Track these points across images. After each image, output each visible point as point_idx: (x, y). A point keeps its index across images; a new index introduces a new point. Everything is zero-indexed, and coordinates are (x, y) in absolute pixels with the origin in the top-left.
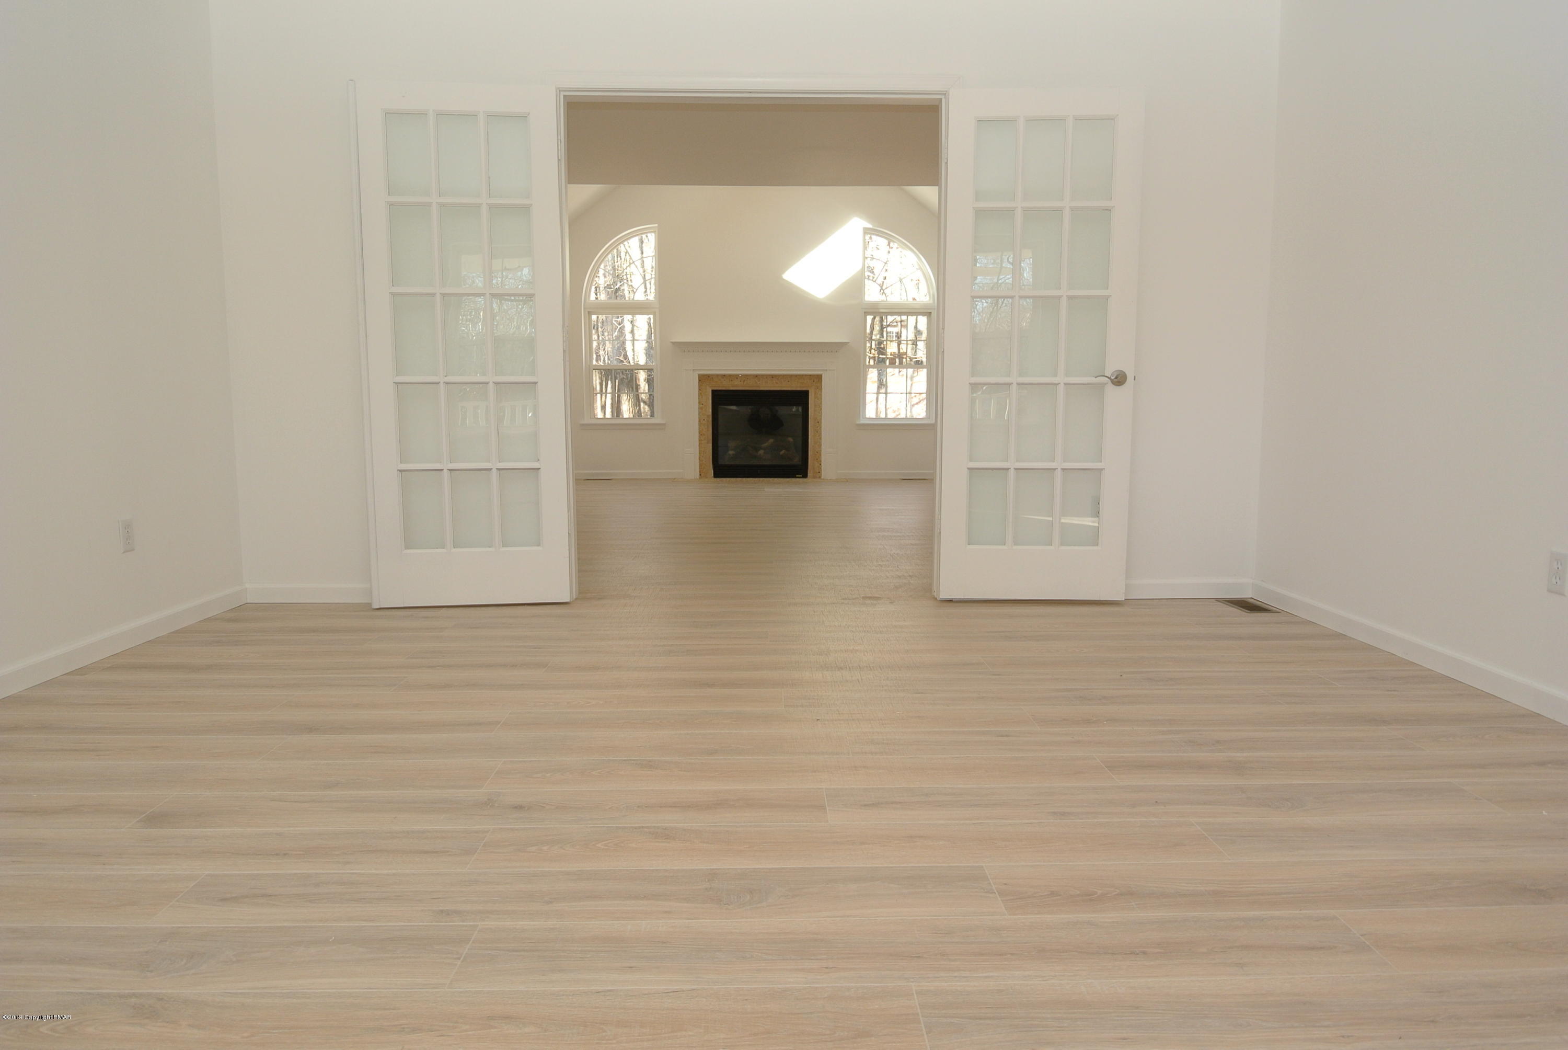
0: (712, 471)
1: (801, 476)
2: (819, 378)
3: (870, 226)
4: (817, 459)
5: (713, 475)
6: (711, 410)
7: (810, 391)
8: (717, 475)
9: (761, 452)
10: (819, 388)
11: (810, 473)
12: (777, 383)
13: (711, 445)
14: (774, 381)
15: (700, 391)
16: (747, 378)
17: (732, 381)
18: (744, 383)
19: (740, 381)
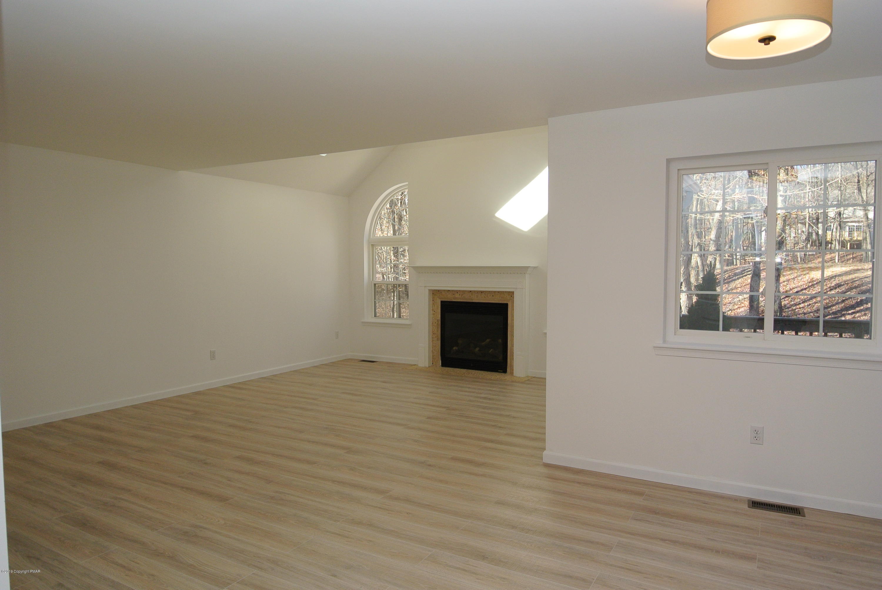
0: (441, 362)
1: (503, 371)
2: (511, 294)
4: (512, 360)
5: (441, 365)
6: (440, 316)
7: (509, 304)
8: (444, 364)
9: (477, 349)
10: (514, 302)
11: (509, 370)
12: (485, 297)
13: (439, 342)
14: (483, 296)
15: (433, 302)
16: (464, 293)
17: (454, 294)
18: (462, 296)
19: (460, 295)
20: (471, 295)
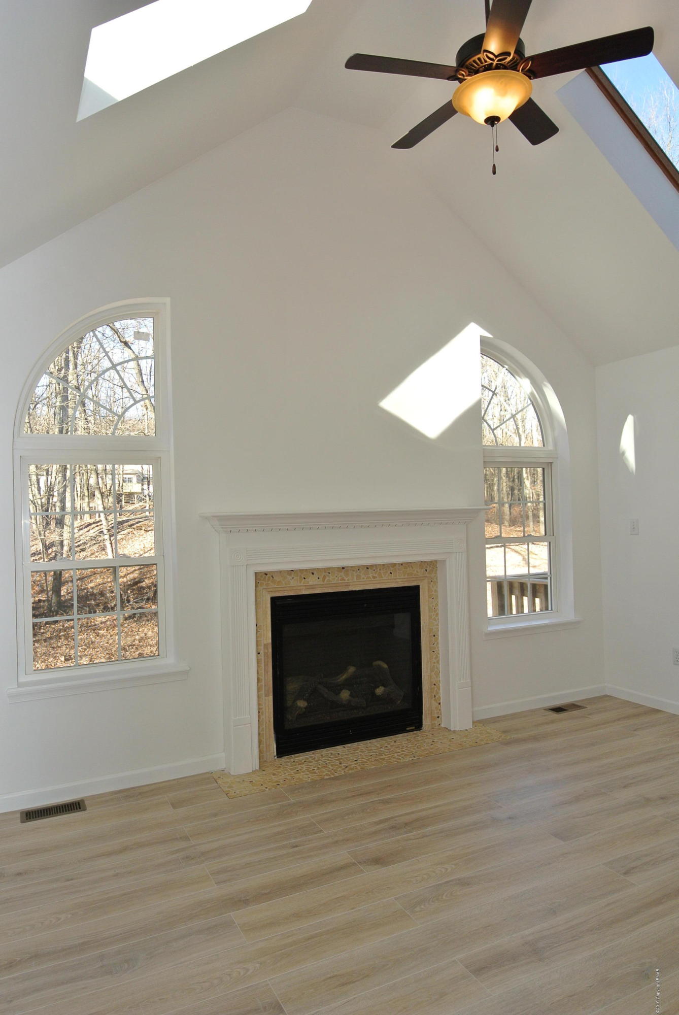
0: (275, 746)
1: (414, 728)
2: (435, 565)
3: (487, 334)
4: (435, 696)
5: (275, 754)
7: (420, 587)
8: (283, 751)
9: (345, 695)
10: (432, 581)
11: (426, 722)
12: (374, 577)
13: (272, 697)
14: (371, 575)
16: (329, 573)
17: (304, 578)
18: (323, 582)
19: (319, 578)
20: (344, 576)
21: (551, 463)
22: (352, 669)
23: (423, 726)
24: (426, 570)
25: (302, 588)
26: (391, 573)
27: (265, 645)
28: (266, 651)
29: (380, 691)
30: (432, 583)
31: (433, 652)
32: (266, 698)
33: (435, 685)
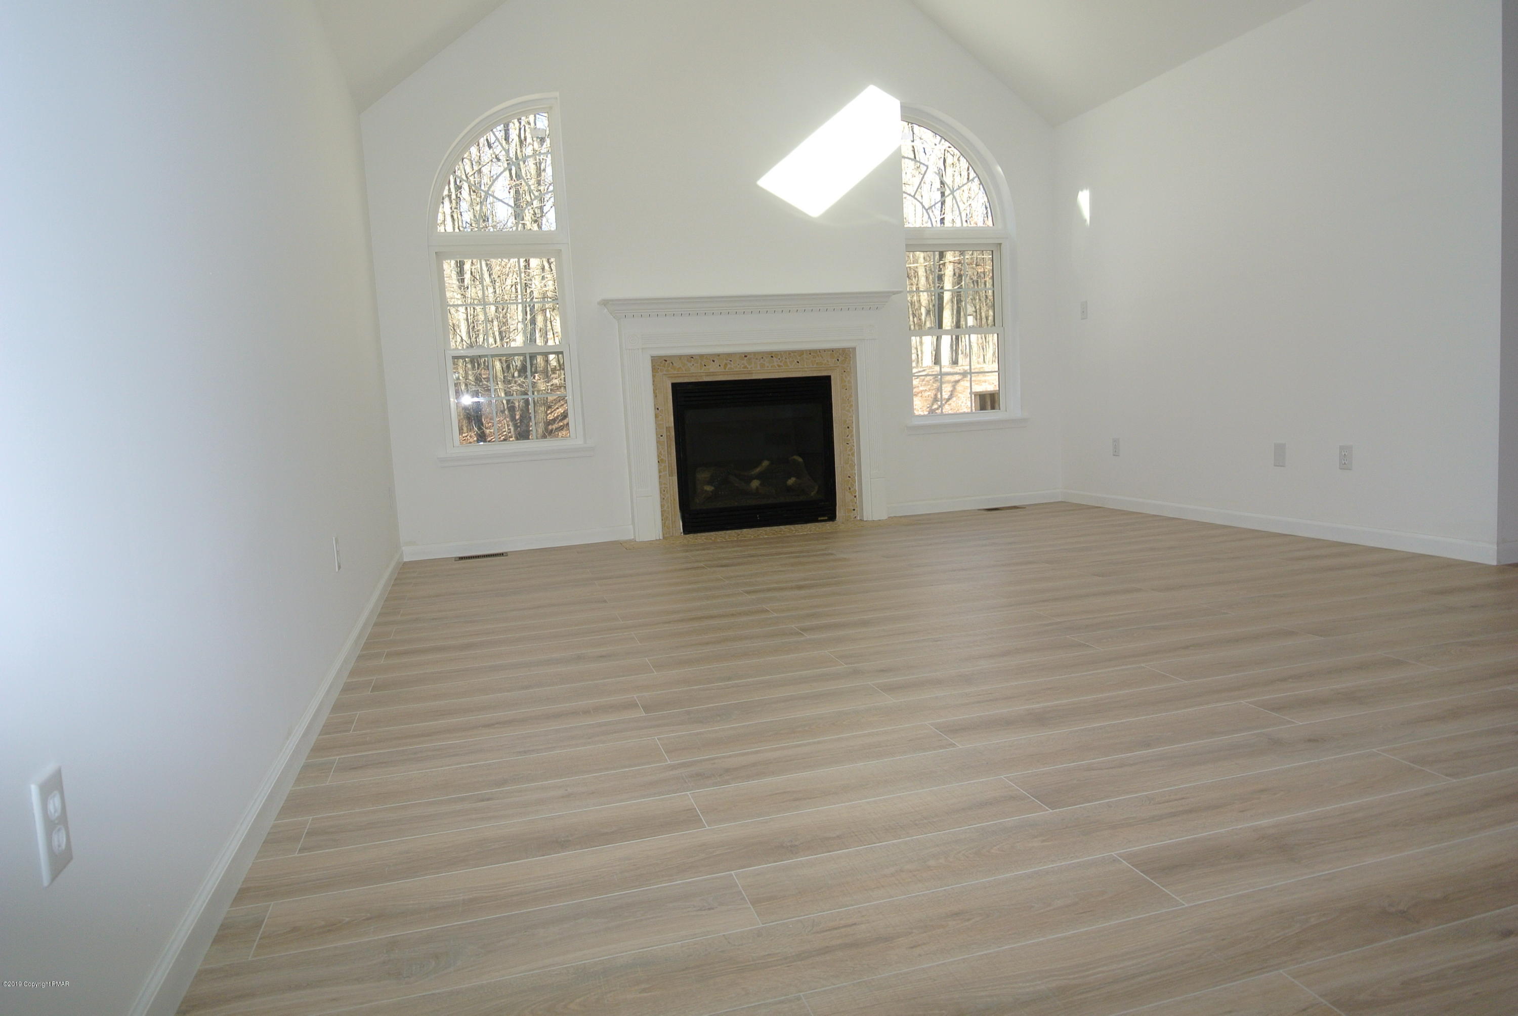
0: (681, 523)
1: (826, 518)
2: (847, 354)
4: (850, 489)
5: (682, 530)
6: (672, 419)
7: (832, 377)
8: (690, 528)
9: (755, 484)
10: (846, 371)
11: (840, 513)
12: (779, 366)
13: (675, 478)
14: (775, 364)
15: (654, 387)
16: (731, 361)
17: (705, 366)
18: (725, 369)
19: (720, 366)
20: (746, 364)
21: (1000, 244)
22: (766, 463)
23: (837, 517)
24: (838, 360)
25: (702, 374)
26: (798, 362)
27: (667, 428)
28: (668, 434)
29: (791, 481)
30: (845, 373)
31: (848, 444)
32: (670, 478)
33: (849, 477)
